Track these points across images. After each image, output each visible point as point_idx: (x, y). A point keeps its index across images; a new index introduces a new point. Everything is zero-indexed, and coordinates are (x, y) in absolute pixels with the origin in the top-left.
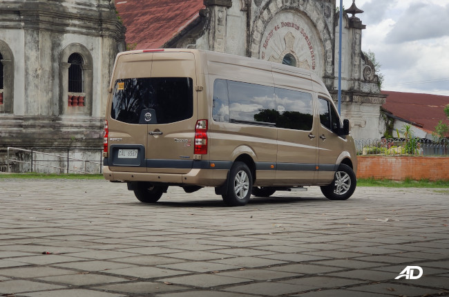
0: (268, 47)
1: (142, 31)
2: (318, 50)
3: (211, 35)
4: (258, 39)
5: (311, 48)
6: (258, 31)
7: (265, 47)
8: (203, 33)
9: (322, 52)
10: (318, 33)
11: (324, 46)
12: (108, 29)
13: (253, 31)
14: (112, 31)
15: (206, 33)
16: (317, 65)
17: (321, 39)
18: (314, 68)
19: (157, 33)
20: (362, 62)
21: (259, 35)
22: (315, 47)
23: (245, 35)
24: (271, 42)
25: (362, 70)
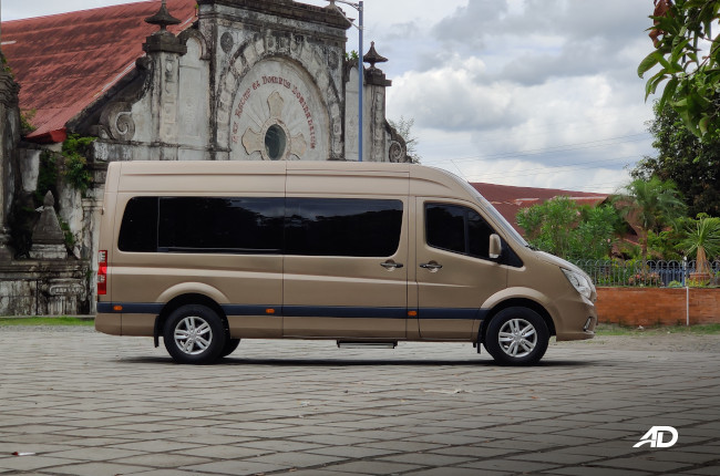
0: (243, 114)
1: (44, 89)
2: (320, 118)
3: (155, 97)
4: (228, 103)
5: (308, 115)
6: (227, 91)
7: (238, 114)
8: (143, 94)
9: (327, 122)
10: (319, 93)
11: (329, 113)
13: (220, 90)
14: (1, 91)
15: (148, 95)
16: (319, 141)
17: (323, 103)
18: (313, 147)
19: (68, 93)
20: (388, 137)
21: (229, 97)
22: (315, 114)
23: (208, 96)
24: (247, 108)
25: (387, 149)
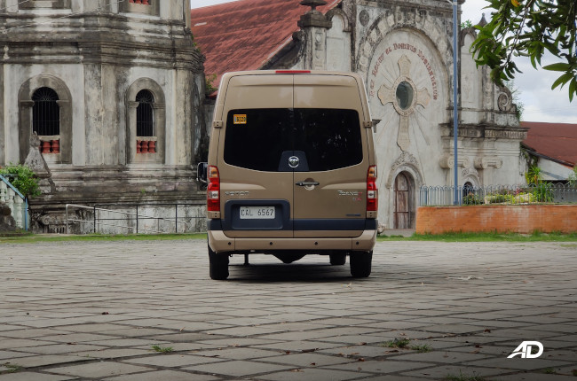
0: (378, 74)
1: (225, 58)
2: (440, 76)
3: (307, 62)
4: (365, 65)
5: (431, 73)
6: (365, 56)
7: (374, 74)
8: (298, 60)
9: (446, 79)
10: (439, 55)
11: (448, 71)
12: (182, 60)
13: (359, 56)
14: (188, 61)
15: (302, 60)
16: (440, 94)
17: (443, 63)
18: (435, 98)
19: (242, 61)
20: (496, 89)
21: (367, 60)
22: (437, 72)
23: (350, 60)
24: (381, 69)
25: (496, 98)
